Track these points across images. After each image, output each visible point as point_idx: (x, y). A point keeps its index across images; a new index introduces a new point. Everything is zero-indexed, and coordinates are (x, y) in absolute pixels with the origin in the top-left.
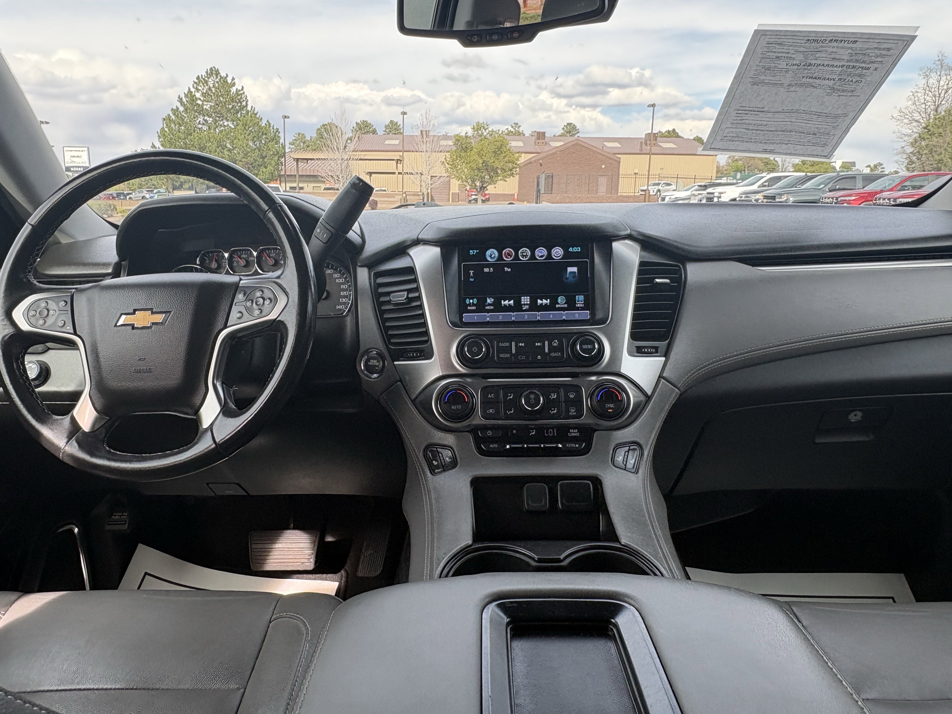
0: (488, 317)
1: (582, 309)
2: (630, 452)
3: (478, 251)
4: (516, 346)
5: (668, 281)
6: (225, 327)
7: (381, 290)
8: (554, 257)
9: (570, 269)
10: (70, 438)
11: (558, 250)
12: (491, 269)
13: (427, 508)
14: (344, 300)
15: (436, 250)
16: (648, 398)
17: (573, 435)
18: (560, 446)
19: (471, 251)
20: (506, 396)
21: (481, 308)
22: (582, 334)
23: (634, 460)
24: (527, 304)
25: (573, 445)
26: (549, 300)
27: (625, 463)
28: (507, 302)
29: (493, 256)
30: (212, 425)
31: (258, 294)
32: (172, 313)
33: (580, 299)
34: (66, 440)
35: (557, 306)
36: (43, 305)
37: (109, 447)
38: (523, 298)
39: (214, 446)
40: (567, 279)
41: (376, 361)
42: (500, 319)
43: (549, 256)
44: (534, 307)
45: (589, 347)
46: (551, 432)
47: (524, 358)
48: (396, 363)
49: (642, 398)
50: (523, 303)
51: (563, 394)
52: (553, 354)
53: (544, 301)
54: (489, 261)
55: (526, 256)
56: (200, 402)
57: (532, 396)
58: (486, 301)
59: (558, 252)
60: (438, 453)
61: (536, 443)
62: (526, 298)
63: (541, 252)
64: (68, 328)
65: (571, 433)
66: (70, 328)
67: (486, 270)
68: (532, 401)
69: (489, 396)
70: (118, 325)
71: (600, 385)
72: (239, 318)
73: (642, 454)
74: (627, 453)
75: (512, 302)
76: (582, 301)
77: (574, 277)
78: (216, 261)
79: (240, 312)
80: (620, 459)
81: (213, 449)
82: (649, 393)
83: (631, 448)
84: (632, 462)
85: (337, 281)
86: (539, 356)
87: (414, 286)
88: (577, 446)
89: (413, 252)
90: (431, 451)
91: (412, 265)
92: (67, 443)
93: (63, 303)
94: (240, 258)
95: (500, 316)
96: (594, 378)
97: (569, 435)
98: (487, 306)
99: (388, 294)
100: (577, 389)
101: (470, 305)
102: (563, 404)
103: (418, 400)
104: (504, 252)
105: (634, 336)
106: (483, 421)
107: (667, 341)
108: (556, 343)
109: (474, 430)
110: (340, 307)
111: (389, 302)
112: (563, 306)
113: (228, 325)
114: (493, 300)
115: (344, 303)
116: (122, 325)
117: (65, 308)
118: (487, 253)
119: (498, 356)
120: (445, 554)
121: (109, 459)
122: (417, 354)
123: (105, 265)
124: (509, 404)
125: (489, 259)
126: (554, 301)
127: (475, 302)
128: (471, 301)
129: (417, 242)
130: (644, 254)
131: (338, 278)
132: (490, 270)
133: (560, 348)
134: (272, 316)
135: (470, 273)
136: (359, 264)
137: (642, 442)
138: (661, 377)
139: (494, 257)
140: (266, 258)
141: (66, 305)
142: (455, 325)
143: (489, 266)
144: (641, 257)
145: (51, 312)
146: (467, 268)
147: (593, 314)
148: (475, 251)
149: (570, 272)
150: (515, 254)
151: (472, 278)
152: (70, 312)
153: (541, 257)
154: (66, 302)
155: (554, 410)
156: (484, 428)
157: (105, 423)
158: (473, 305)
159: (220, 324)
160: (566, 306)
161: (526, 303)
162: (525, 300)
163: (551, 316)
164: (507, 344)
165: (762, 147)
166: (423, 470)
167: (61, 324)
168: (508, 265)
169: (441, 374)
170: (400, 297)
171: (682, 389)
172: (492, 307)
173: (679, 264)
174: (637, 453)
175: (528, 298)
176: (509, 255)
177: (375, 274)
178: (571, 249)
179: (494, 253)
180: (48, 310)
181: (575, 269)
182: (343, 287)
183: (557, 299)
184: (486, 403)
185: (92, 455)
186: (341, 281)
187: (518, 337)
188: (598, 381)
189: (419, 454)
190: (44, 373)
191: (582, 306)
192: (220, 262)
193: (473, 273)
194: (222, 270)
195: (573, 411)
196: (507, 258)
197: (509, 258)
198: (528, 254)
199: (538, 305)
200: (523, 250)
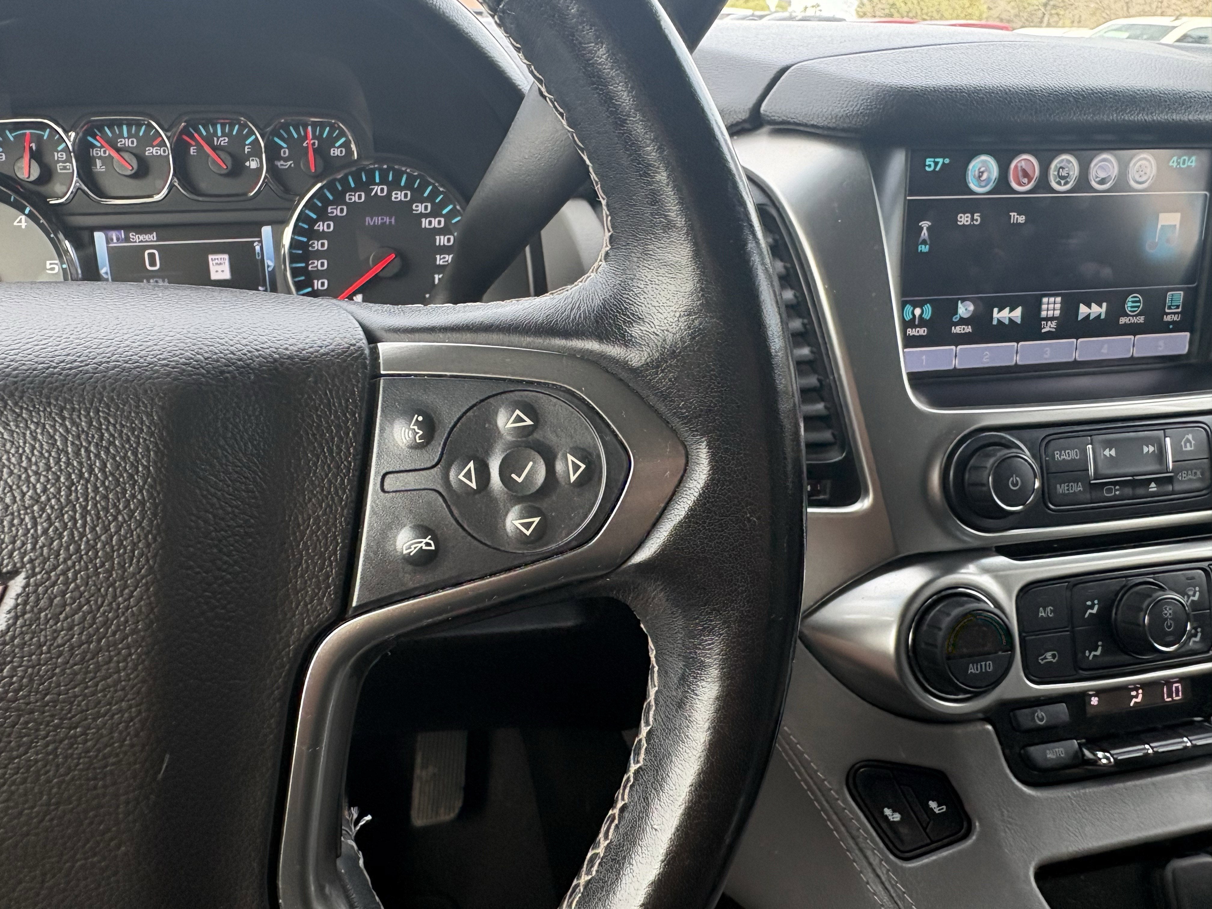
0: (955, 357)
1: (1176, 327)
3: (947, 161)
4: (1098, 457)
8: (1132, 183)
11: (1144, 162)
12: (977, 216)
19: (931, 161)
21: (939, 331)
24: (1052, 319)
26: (1104, 305)
28: (1005, 314)
29: (985, 176)
31: (511, 422)
33: (1175, 301)
35: (1123, 320)
38: (1045, 300)
42: (986, 361)
43: (1122, 180)
44: (1069, 325)
46: (1178, 695)
47: (1116, 491)
50: (1044, 314)
52: (1183, 476)
53: (1095, 309)
54: (973, 193)
55: (1067, 179)
57: (1169, 611)
58: (956, 313)
59: (1143, 169)
62: (1052, 300)
63: (1104, 169)
67: (964, 219)
68: (1169, 626)
69: (1042, 614)
75: (1018, 313)
76: (1178, 307)
78: (34, 156)
85: (425, 223)
94: (117, 150)
95: (986, 354)
98: (956, 324)
101: (912, 323)
104: (1013, 165)
106: (1031, 690)
108: (1189, 444)
109: (1001, 716)
112: (1137, 321)
118: (971, 166)
125: (973, 186)
126: (1117, 309)
127: (927, 316)
128: (918, 311)
131: (426, 216)
132: (972, 219)
135: (921, 229)
139: (988, 180)
140: (200, 148)
143: (971, 206)
147: (1199, 342)
148: (940, 160)
149: (1162, 226)
150: (1041, 171)
151: (924, 242)
153: (1102, 182)
155: (1195, 635)
158: (923, 323)
160: (1143, 320)
161: (1050, 313)
162: (1051, 306)
168: (1021, 205)
172: (968, 329)
175: (1059, 299)
179: (988, 170)
183: (1123, 302)
186: (435, 223)
189: (833, 787)
191: (1176, 318)
192: (47, 159)
193: (928, 229)
194: (58, 188)
196: (1020, 184)
197: (1025, 184)
198: (1071, 173)
199: (1080, 318)
200: (1062, 161)
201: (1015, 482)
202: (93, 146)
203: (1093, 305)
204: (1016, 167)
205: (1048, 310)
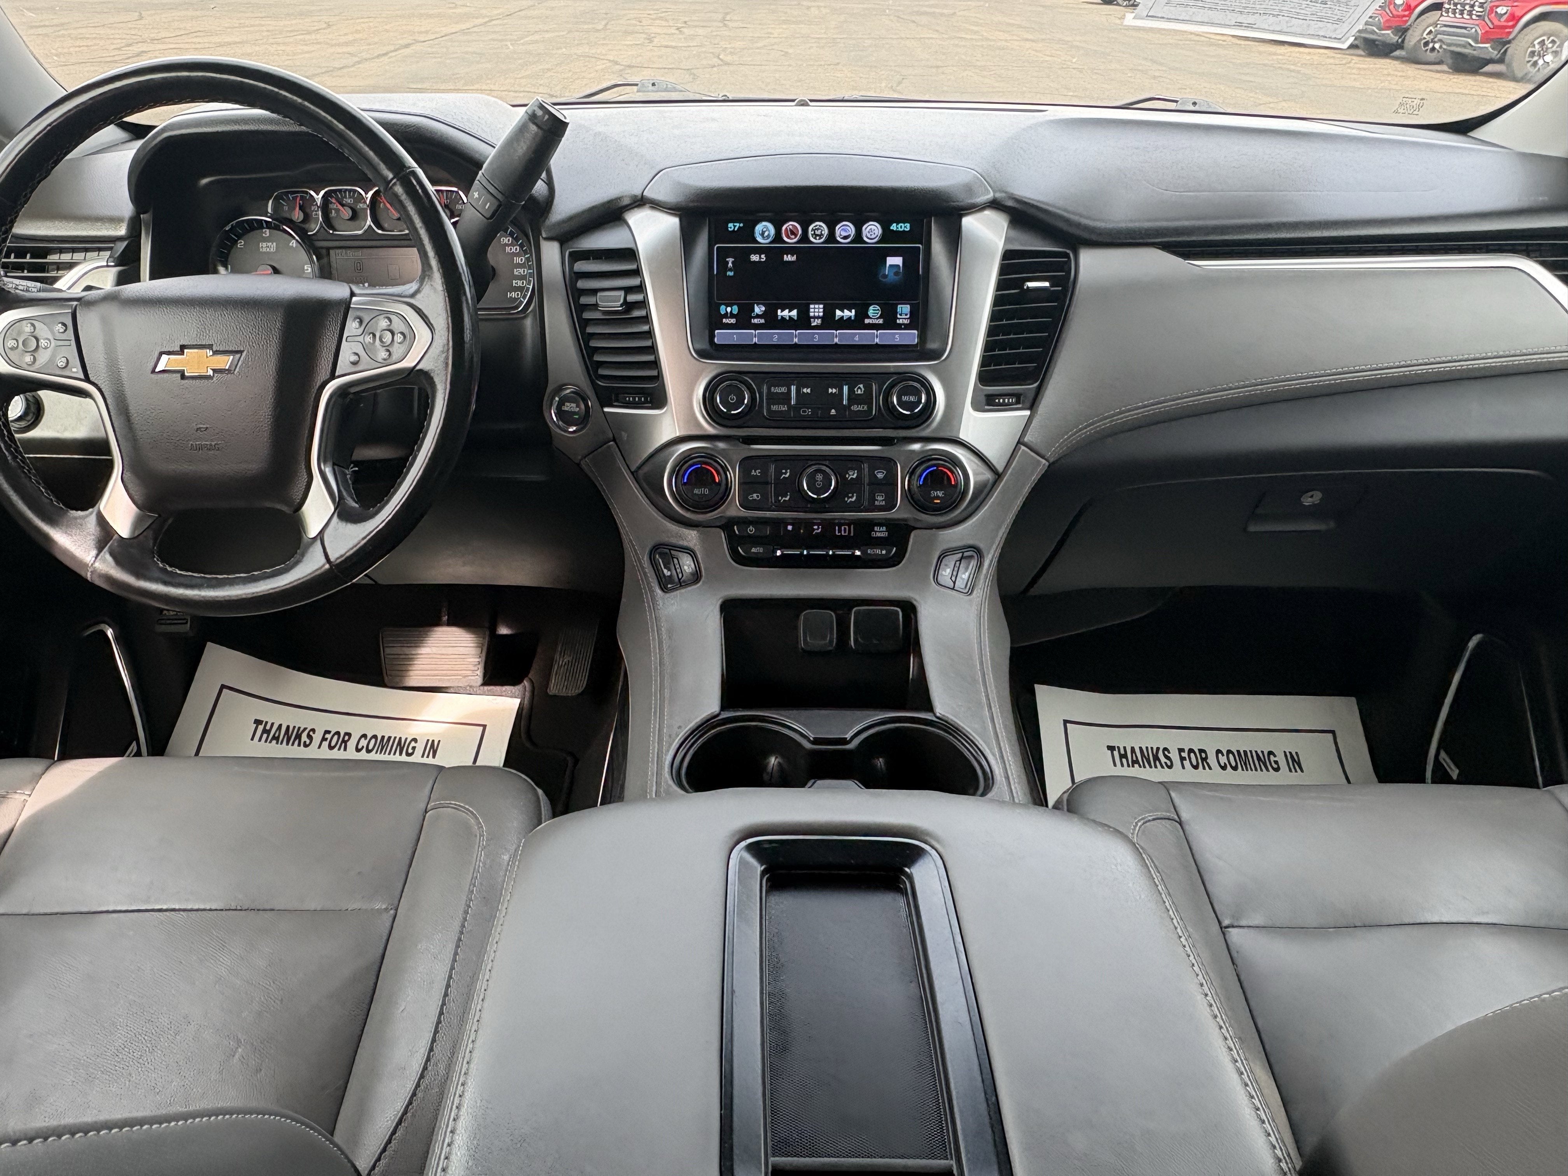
0: (754, 337)
1: (907, 327)
2: (963, 561)
3: (742, 225)
4: (798, 391)
5: (1047, 284)
6: (333, 377)
7: (582, 284)
8: (865, 239)
9: (892, 261)
10: (100, 549)
11: (873, 227)
12: (763, 256)
13: (654, 644)
14: (520, 283)
15: (672, 222)
16: (998, 475)
17: (879, 535)
18: (858, 553)
19: (730, 225)
20: (778, 473)
21: (744, 321)
22: (903, 376)
23: (967, 574)
24: (818, 317)
25: (878, 551)
26: (853, 311)
27: (953, 578)
28: (786, 313)
29: (766, 234)
30: (322, 532)
31: (383, 323)
32: (244, 354)
33: (904, 310)
34: (94, 552)
35: (867, 321)
36: (28, 329)
37: (162, 562)
38: (812, 306)
39: (327, 566)
40: (885, 276)
41: (574, 405)
42: (775, 340)
43: (858, 237)
44: (829, 321)
45: (912, 399)
46: (845, 532)
47: (809, 412)
48: (606, 410)
49: (988, 476)
50: (812, 314)
51: (866, 470)
52: (855, 408)
53: (847, 313)
54: (759, 243)
55: (821, 236)
56: (300, 496)
57: (819, 477)
58: (754, 311)
59: (872, 231)
60: (673, 558)
61: (821, 548)
62: (817, 306)
63: (845, 230)
64: (74, 370)
65: (876, 532)
66: (77, 371)
67: (754, 258)
68: (819, 484)
69: (753, 473)
70: (157, 370)
71: (926, 458)
72: (354, 363)
73: (980, 566)
74: (958, 563)
75: (794, 313)
76: (906, 315)
77: (896, 274)
78: (301, 208)
79: (356, 354)
80: (946, 573)
81: (327, 572)
82: (1000, 468)
83: (966, 554)
84: (965, 576)
85: (508, 248)
86: (833, 411)
87: (634, 282)
88: (884, 552)
89: (635, 218)
90: (661, 554)
91: (630, 245)
92: (96, 558)
93: (60, 328)
94: (343, 205)
95: (775, 336)
96: (916, 447)
97: (873, 534)
98: (754, 318)
99: (594, 292)
100: (888, 463)
101: (726, 316)
102: (867, 488)
103: (641, 472)
104: (784, 228)
105: (984, 378)
106: (743, 513)
107: (1036, 385)
108: (860, 390)
109: (727, 525)
110: (513, 295)
111: (595, 306)
112: (877, 322)
113: (337, 374)
114: (763, 309)
115: (520, 289)
116: (163, 371)
117: (64, 337)
118: (757, 228)
119: (769, 409)
120: (680, 727)
121: (165, 583)
122: (640, 399)
123: (114, 220)
124: (782, 487)
125: (759, 239)
126: (862, 314)
127: (735, 311)
128: (729, 309)
129: (640, 202)
130: (1013, 233)
131: (509, 245)
132: (760, 258)
133: (866, 399)
134: (408, 363)
135: (728, 263)
136: (544, 235)
137: (981, 546)
138: (1020, 442)
139: (768, 236)
140: (384, 204)
141: (65, 330)
142: (702, 354)
143: (759, 251)
144: (1008, 240)
145: (43, 343)
146: (723, 254)
147: (922, 337)
148: (738, 225)
149: (891, 266)
150: (802, 232)
151: (730, 270)
152: (73, 343)
153: (845, 238)
154: (64, 325)
155: (852, 497)
156: (744, 522)
157: (151, 524)
158: (732, 316)
159: (323, 372)
160: (881, 321)
161: (816, 314)
162: (816, 310)
163: (857, 338)
164: (783, 390)
165: (1233, 18)
166: (649, 583)
167: (62, 364)
168: (791, 250)
169: (678, 434)
170: (611, 300)
171: (1052, 460)
172: (762, 321)
173: (1068, 251)
174: (973, 563)
175: (821, 306)
176: (793, 233)
177: (571, 254)
178: (894, 227)
179: (768, 229)
180: (37, 340)
181: (897, 261)
182: (518, 260)
183: (867, 310)
184: (747, 484)
185: (138, 575)
186: (514, 250)
187: (801, 378)
188: (922, 452)
189: (643, 557)
190: (33, 409)
191: (906, 322)
192: (308, 211)
193: (733, 263)
194: (313, 226)
195: (880, 499)
196: (788, 237)
197: (792, 239)
198: (823, 232)
199: (837, 318)
200: (817, 226)
201: (733, 399)
202: (332, 203)
203: (845, 310)
204: (786, 228)
205: (814, 312)
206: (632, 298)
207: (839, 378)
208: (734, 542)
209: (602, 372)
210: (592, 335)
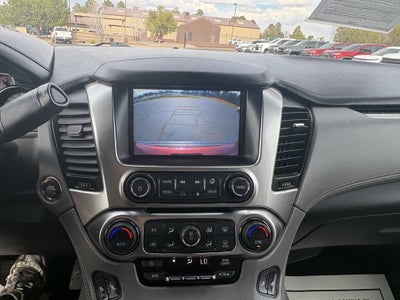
2: (271, 275)
4: (178, 183)
5: (303, 125)
7: (60, 121)
15: (108, 89)
16: (285, 224)
17: (225, 264)
18: (214, 277)
20: (167, 230)
25: (225, 274)
27: (267, 287)
41: (53, 187)
45: (242, 187)
46: (206, 264)
47: (185, 194)
48: (71, 190)
49: (281, 225)
52: (210, 192)
57: (191, 234)
61: (193, 275)
65: (223, 262)
68: (191, 238)
69: (152, 230)
71: (250, 220)
73: (279, 276)
74: (268, 277)
80: (263, 284)
82: (286, 221)
83: (272, 272)
86: (198, 193)
87: (88, 121)
88: (229, 274)
89: (90, 88)
90: (98, 277)
91: (87, 101)
97: (222, 264)
99: (66, 126)
100: (230, 223)
103: (88, 227)
105: (277, 172)
106: (147, 254)
107: (300, 174)
108: (213, 182)
109: (137, 261)
111: (66, 133)
119: (161, 193)
122: (88, 185)
124: (169, 238)
129: (93, 80)
130: (285, 101)
133: (216, 186)
137: (278, 264)
138: (294, 205)
142: (123, 161)
144: (283, 103)
155: (209, 244)
156: (147, 259)
169: (108, 207)
170: (74, 130)
171: (307, 212)
173: (308, 109)
184: (149, 237)
187: (180, 175)
188: (248, 215)
189: (88, 278)
195: (225, 244)
201: (140, 188)
206: (86, 129)
207: (200, 175)
208: (141, 271)
209: (69, 168)
210: (65, 149)
